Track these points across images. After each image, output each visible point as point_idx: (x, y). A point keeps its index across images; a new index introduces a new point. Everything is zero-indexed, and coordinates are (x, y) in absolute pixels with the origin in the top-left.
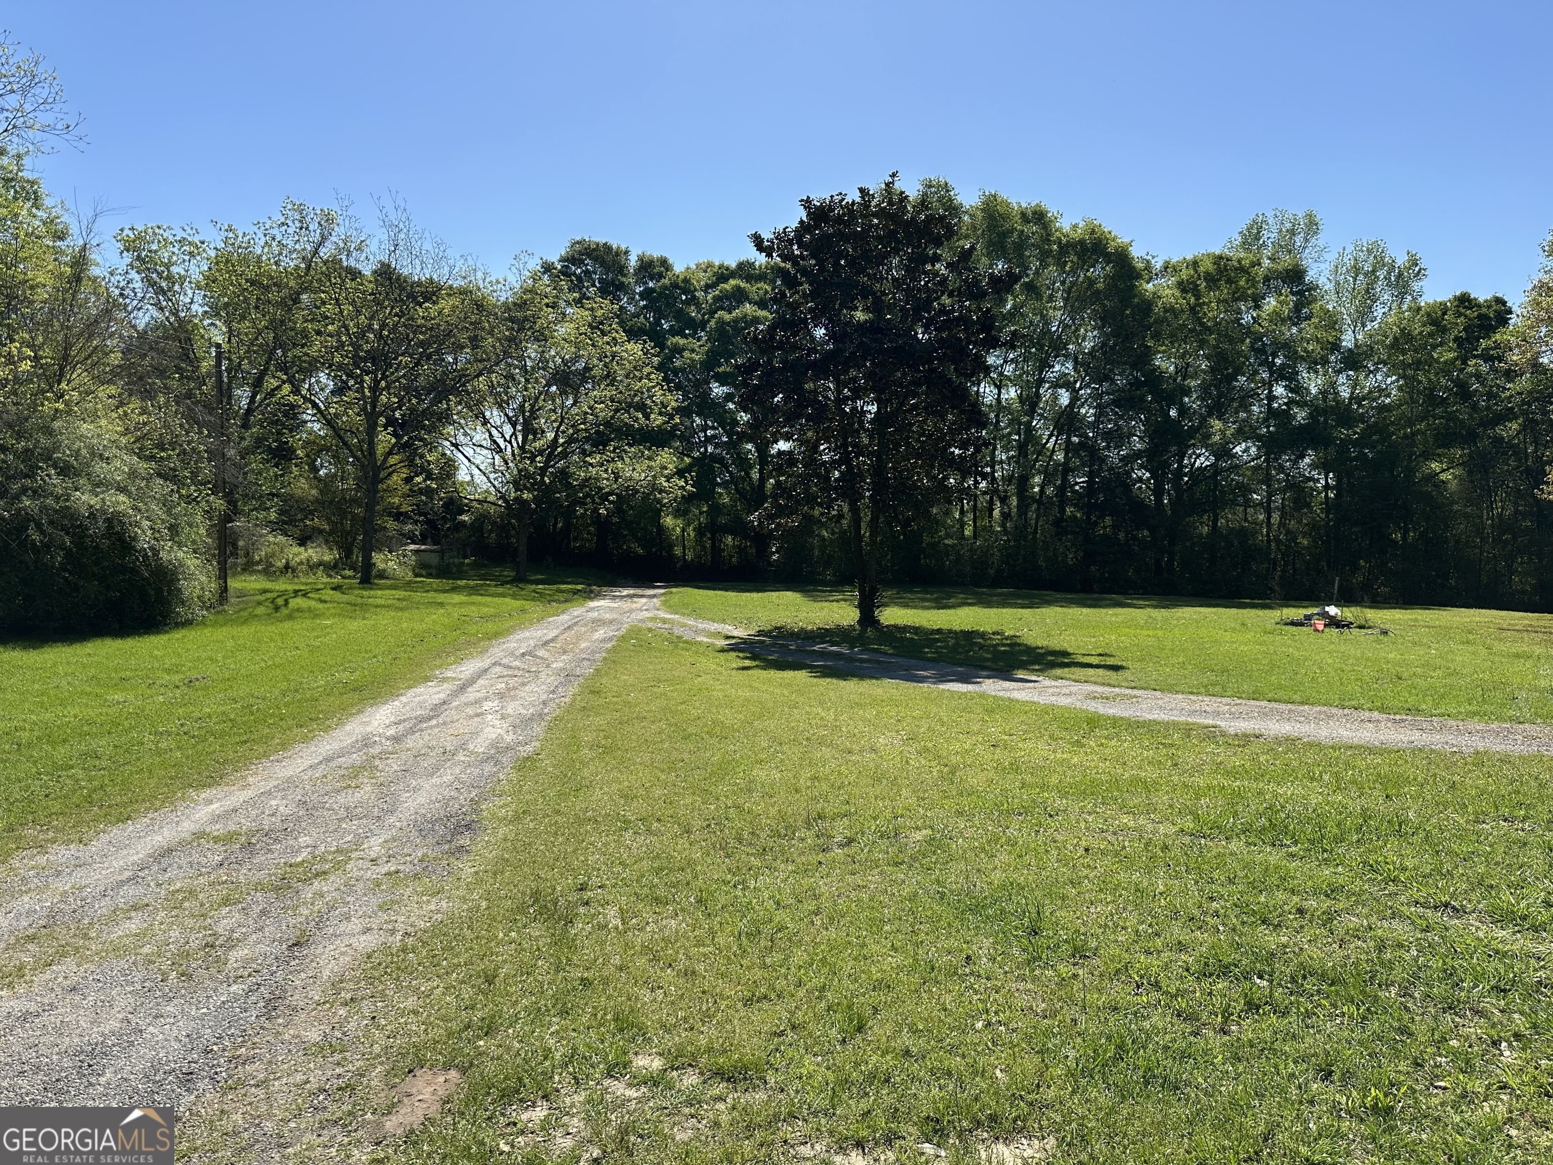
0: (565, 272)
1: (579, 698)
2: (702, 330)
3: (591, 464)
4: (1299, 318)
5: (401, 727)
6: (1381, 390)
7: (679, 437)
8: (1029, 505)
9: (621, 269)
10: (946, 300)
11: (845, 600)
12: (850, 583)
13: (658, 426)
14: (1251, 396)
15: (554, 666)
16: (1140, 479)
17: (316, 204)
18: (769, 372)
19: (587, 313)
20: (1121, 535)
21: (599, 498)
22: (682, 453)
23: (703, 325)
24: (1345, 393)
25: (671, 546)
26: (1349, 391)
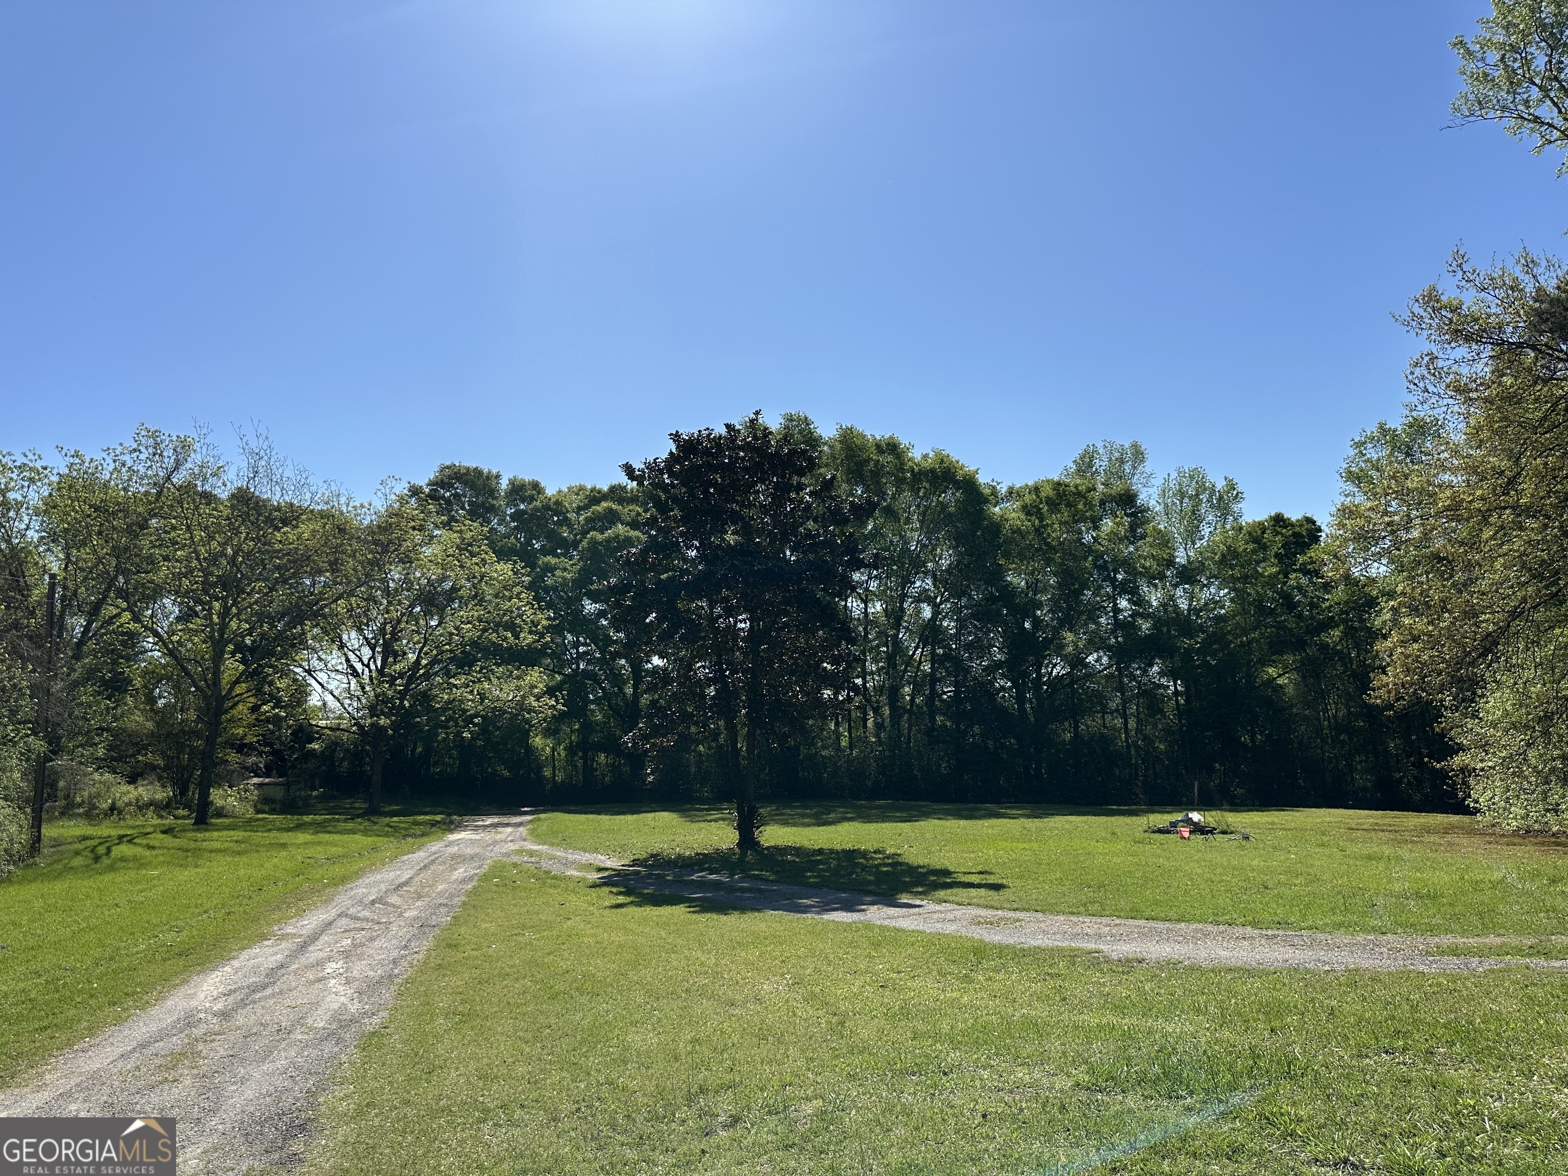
0: (433, 496)
1: (434, 954)
2: (574, 549)
3: (455, 686)
4: (1134, 537)
5: (231, 999)
6: (1216, 602)
7: (549, 655)
8: (901, 716)
9: (492, 492)
10: (810, 524)
11: (724, 819)
12: (729, 801)
13: (528, 645)
14: (1098, 609)
15: (407, 915)
16: (1003, 688)
17: (172, 431)
18: (642, 592)
19: (455, 535)
20: (990, 744)
21: (463, 721)
22: (553, 670)
23: (575, 544)
24: (1183, 605)
25: (540, 767)
26: (1187, 602)
